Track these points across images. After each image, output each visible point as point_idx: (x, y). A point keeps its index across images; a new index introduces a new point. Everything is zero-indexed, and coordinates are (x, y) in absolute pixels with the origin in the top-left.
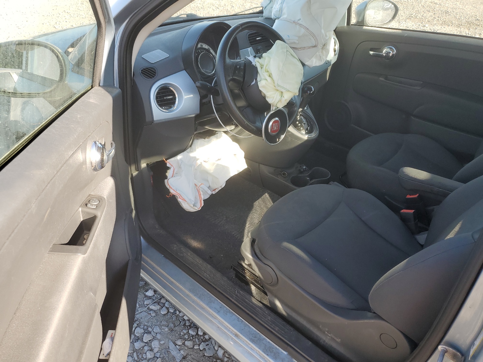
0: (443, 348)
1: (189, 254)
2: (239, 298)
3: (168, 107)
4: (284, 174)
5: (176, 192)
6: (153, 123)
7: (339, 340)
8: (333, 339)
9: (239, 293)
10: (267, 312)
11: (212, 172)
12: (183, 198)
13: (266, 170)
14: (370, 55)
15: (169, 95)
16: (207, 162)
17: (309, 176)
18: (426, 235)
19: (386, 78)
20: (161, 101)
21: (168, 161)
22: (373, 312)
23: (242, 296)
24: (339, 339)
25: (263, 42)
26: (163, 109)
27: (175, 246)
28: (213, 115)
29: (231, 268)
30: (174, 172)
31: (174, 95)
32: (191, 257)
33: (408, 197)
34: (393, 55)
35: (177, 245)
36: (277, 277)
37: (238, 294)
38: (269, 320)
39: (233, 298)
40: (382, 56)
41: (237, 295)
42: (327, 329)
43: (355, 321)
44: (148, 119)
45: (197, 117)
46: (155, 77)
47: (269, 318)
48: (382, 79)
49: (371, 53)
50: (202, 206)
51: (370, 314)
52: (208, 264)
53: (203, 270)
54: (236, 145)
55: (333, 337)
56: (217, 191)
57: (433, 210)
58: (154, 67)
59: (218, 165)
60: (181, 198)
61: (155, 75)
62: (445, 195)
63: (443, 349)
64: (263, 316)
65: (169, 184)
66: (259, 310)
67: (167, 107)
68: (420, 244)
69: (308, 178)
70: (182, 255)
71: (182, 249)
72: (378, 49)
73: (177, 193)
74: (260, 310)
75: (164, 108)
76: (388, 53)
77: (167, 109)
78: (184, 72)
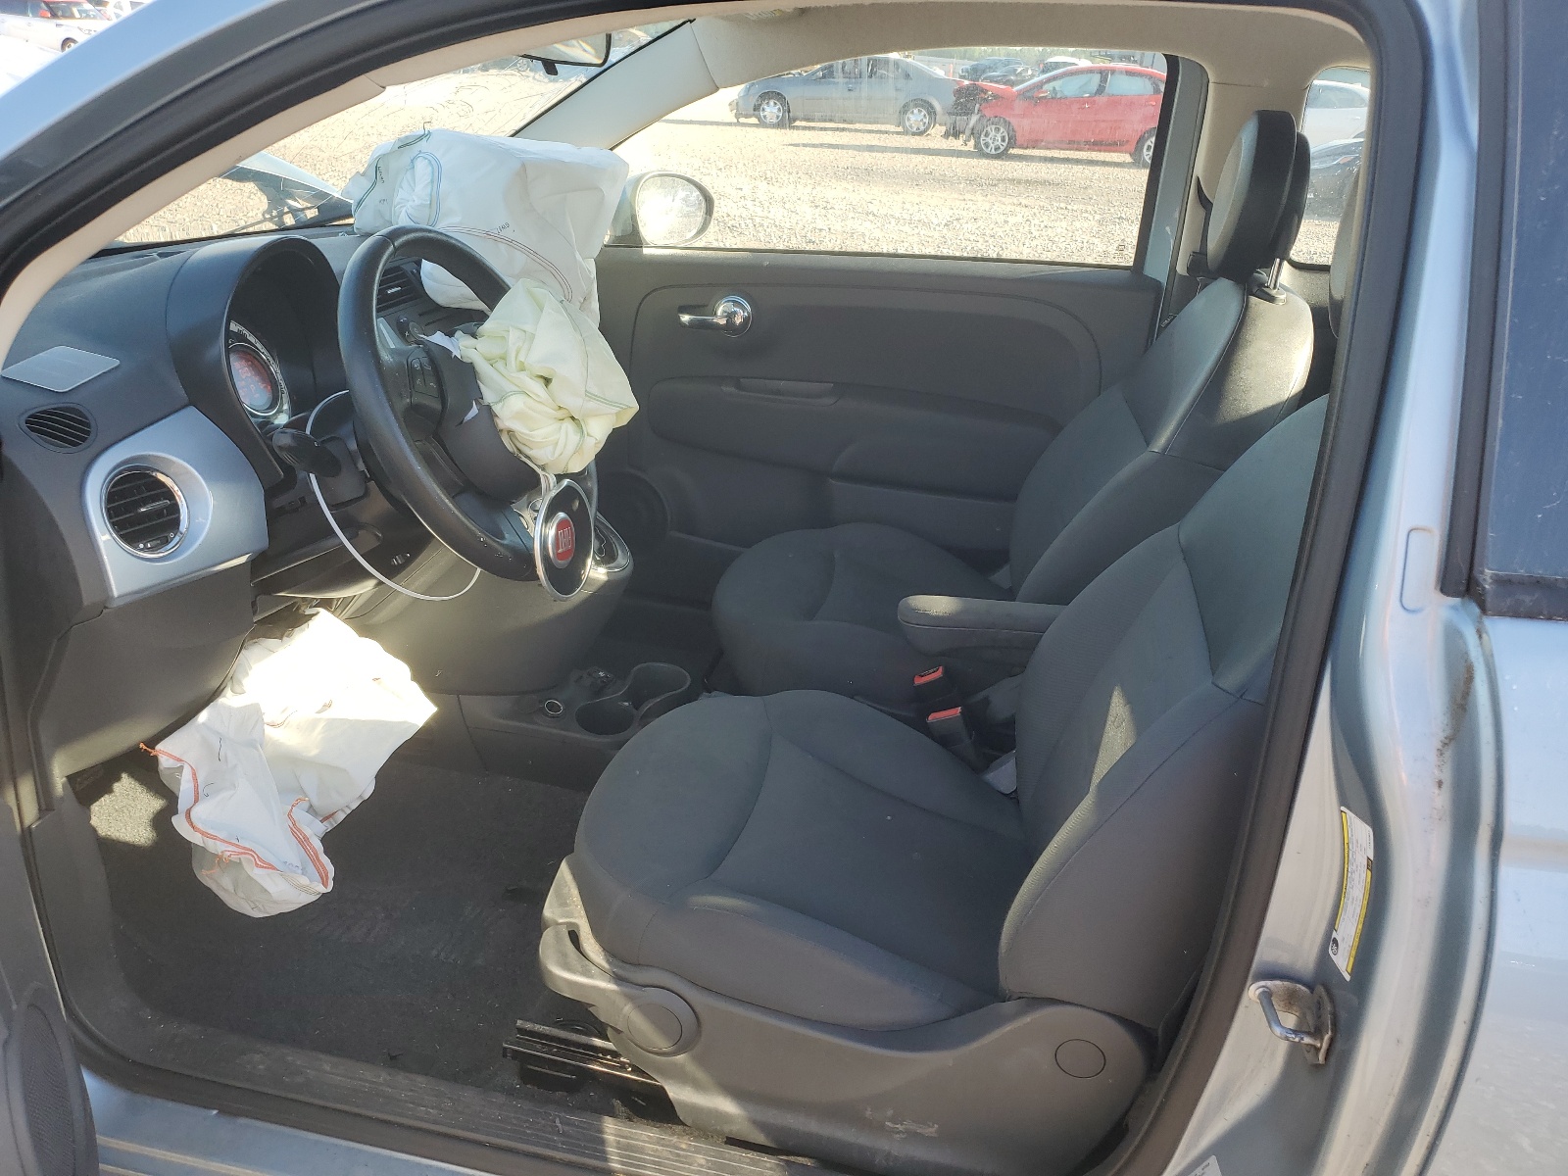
0: (1261, 990)
1: (327, 1068)
2: (579, 1139)
3: (157, 539)
4: (552, 707)
5: (237, 846)
6: (106, 608)
7: (931, 1131)
8: (913, 1136)
9: (569, 1124)
10: (684, 1146)
11: (314, 752)
12: (270, 865)
13: (484, 710)
14: (683, 325)
15: (154, 499)
16: (282, 723)
17: (626, 697)
18: (1013, 761)
19: (739, 386)
20: (131, 523)
21: (159, 747)
22: (1016, 996)
23: (584, 1128)
24: (933, 1127)
25: (404, 301)
26: (141, 550)
27: (257, 1057)
28: (330, 542)
29: (505, 1056)
30: (195, 779)
31: (170, 495)
32: (338, 1075)
33: (919, 681)
34: (746, 320)
35: (262, 1052)
36: (693, 1010)
37: (566, 1128)
38: (702, 1166)
39: (555, 1148)
40: (717, 327)
41: (564, 1134)
42: (890, 1113)
43: (975, 1045)
44: (88, 598)
45: (258, 563)
46: (91, 438)
47: (701, 1159)
48: (732, 390)
49: (686, 318)
50: (332, 874)
51: (1008, 1007)
52: (413, 1076)
53: (406, 1102)
54: (372, 647)
55: (913, 1127)
56: (341, 817)
57: (986, 701)
58: (78, 407)
59: (331, 723)
60: (258, 862)
61: (88, 433)
62: (1030, 645)
63: (1264, 992)
64: (676, 1161)
65: (199, 826)
66: (657, 1150)
67: (155, 543)
68: (1003, 794)
69: (627, 704)
70: (300, 1079)
71: (290, 1058)
72: (699, 306)
73: (244, 848)
74: (660, 1148)
75: (141, 546)
76: (730, 316)
77: (152, 550)
78: (192, 412)
